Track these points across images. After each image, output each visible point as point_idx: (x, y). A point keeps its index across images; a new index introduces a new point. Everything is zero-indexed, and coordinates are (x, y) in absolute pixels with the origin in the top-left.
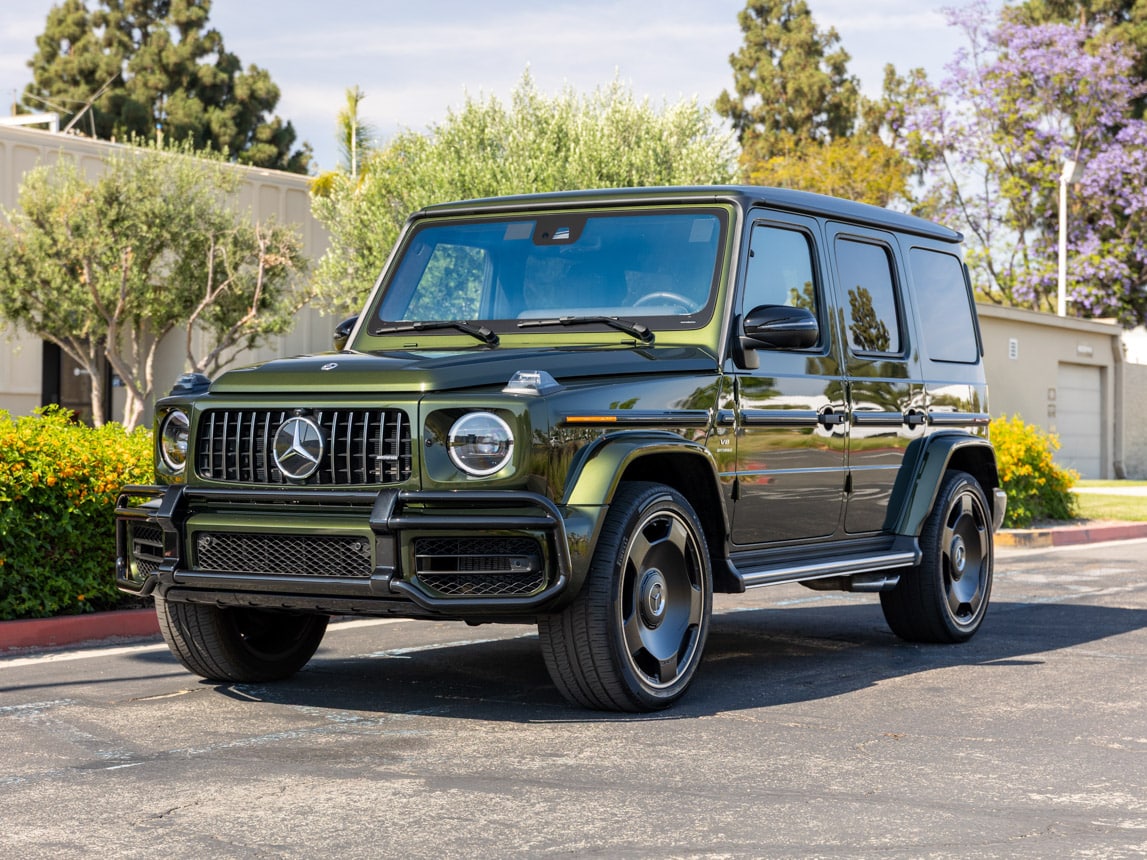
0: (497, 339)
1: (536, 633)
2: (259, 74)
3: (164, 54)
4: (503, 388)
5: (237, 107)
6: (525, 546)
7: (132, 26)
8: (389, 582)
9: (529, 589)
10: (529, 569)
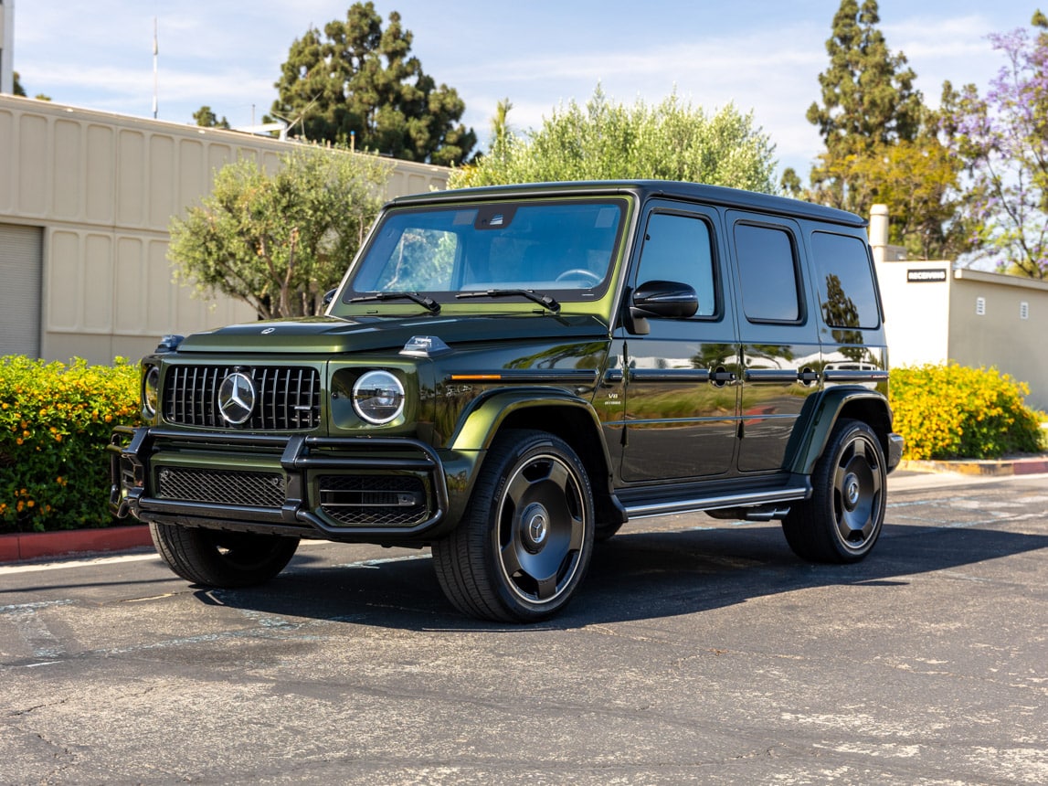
0: (439, 308)
1: (430, 556)
3: (375, 77)
4: (400, 351)
5: (431, 117)
6: (412, 485)
7: (352, 55)
8: (296, 512)
9: (414, 520)
10: (413, 503)
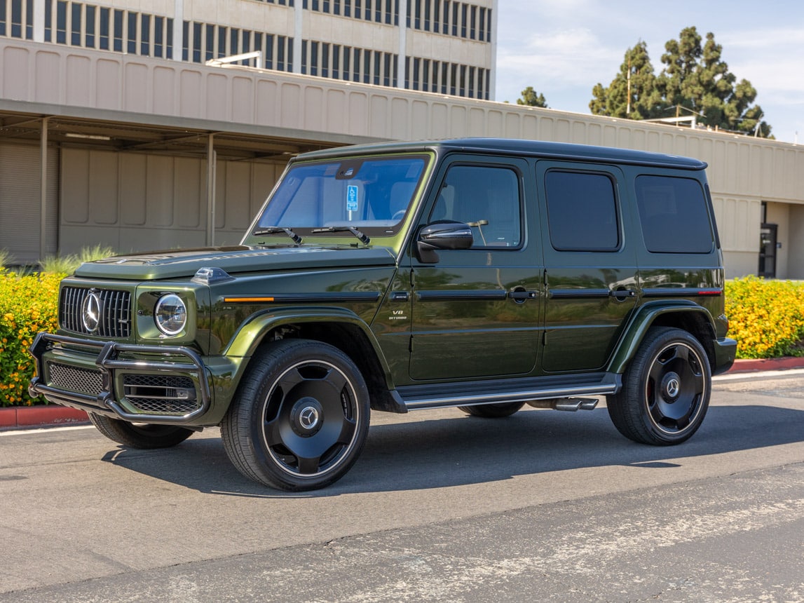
2: (746, 83)
5: (738, 101)
7: (682, 62)
